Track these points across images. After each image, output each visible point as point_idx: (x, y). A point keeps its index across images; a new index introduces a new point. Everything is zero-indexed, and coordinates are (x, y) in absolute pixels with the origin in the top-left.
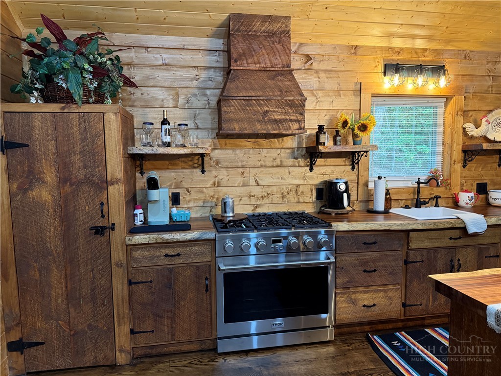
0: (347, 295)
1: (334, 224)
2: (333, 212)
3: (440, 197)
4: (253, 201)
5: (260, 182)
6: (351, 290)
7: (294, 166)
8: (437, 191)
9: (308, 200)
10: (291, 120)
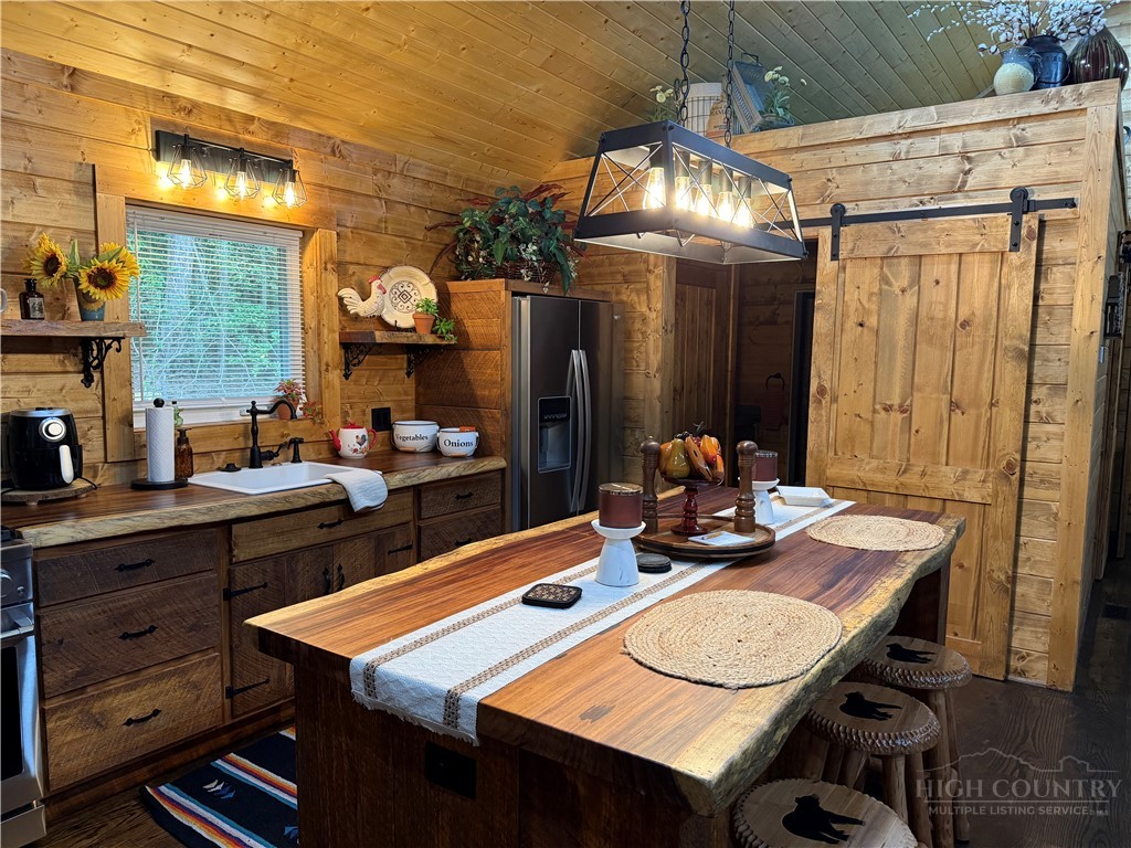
0: (79, 708)
1: (26, 531)
2: (33, 497)
3: (301, 441)
6: (91, 691)
8: (294, 430)
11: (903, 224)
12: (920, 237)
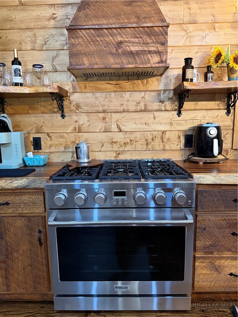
0: (210, 260)
1: (195, 175)
2: (201, 160)
4: (116, 147)
5: (123, 128)
6: (216, 255)
7: (160, 110)
9: (174, 147)
10: (150, 52)
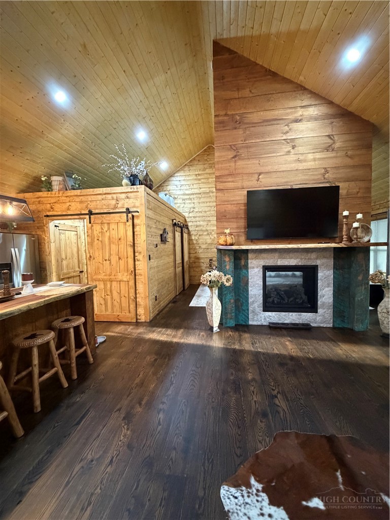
11: (104, 215)
12: (108, 218)
